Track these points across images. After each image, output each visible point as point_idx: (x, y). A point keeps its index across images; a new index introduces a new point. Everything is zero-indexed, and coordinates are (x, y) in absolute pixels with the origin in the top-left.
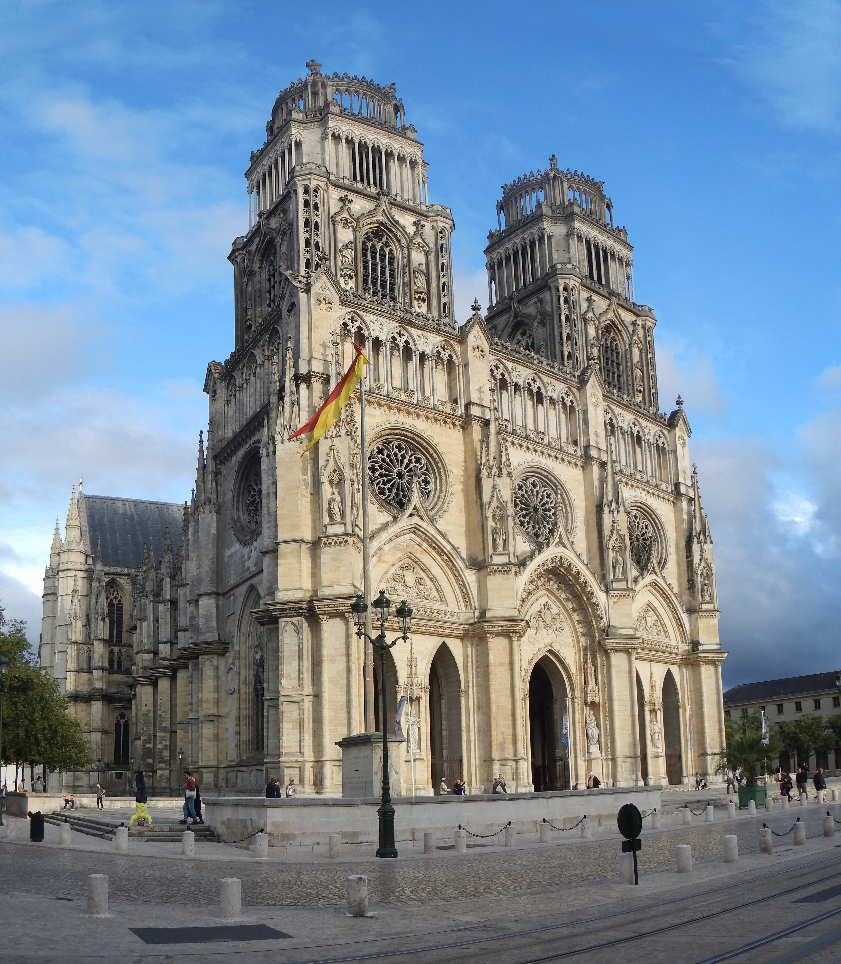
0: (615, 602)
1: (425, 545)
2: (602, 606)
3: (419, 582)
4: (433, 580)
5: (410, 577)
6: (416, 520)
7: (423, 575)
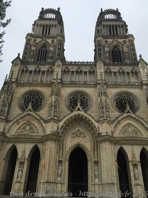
0: (101, 125)
1: (33, 118)
2: (97, 127)
3: (31, 128)
4: (36, 127)
5: (28, 128)
6: (29, 112)
7: (33, 126)
